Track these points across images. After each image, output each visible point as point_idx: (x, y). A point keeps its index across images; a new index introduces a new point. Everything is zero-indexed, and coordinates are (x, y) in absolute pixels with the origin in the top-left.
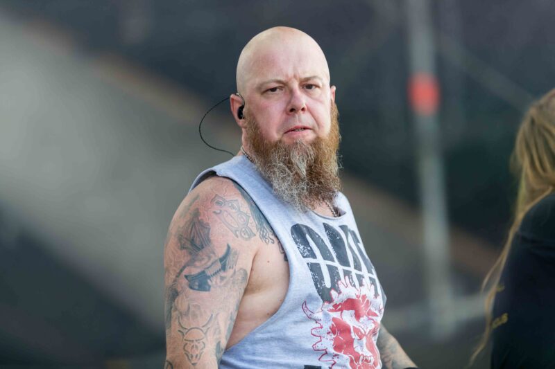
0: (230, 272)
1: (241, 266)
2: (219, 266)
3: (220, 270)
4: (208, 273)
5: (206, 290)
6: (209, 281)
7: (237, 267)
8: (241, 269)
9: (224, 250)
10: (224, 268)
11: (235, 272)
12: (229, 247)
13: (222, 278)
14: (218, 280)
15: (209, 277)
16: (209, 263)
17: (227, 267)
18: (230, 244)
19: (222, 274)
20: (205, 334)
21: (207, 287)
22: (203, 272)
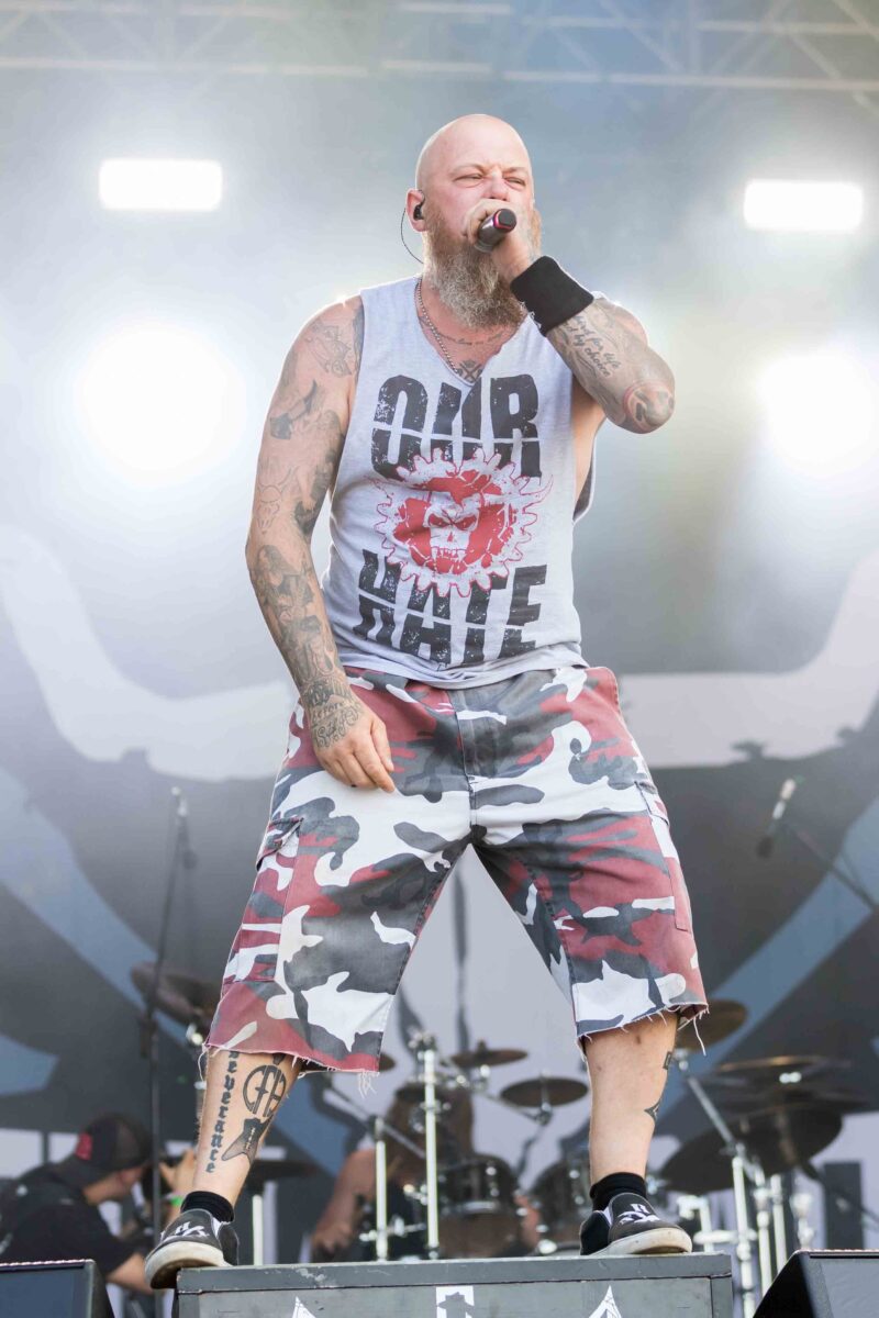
0: (315, 415)
1: (330, 408)
2: (303, 407)
3: (303, 414)
4: (291, 417)
5: (285, 438)
6: (291, 427)
7: (324, 409)
8: (329, 411)
9: (310, 386)
10: (308, 410)
11: (320, 416)
12: (315, 384)
13: (306, 423)
14: (301, 425)
15: (291, 422)
16: (293, 404)
17: (313, 408)
18: (318, 382)
19: (306, 418)
20: (281, 493)
21: (287, 434)
22: (286, 415)
